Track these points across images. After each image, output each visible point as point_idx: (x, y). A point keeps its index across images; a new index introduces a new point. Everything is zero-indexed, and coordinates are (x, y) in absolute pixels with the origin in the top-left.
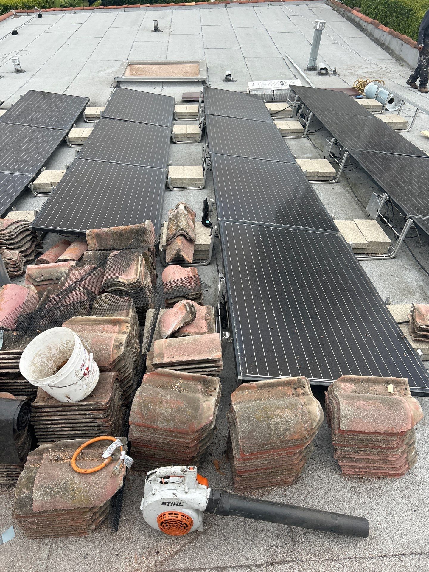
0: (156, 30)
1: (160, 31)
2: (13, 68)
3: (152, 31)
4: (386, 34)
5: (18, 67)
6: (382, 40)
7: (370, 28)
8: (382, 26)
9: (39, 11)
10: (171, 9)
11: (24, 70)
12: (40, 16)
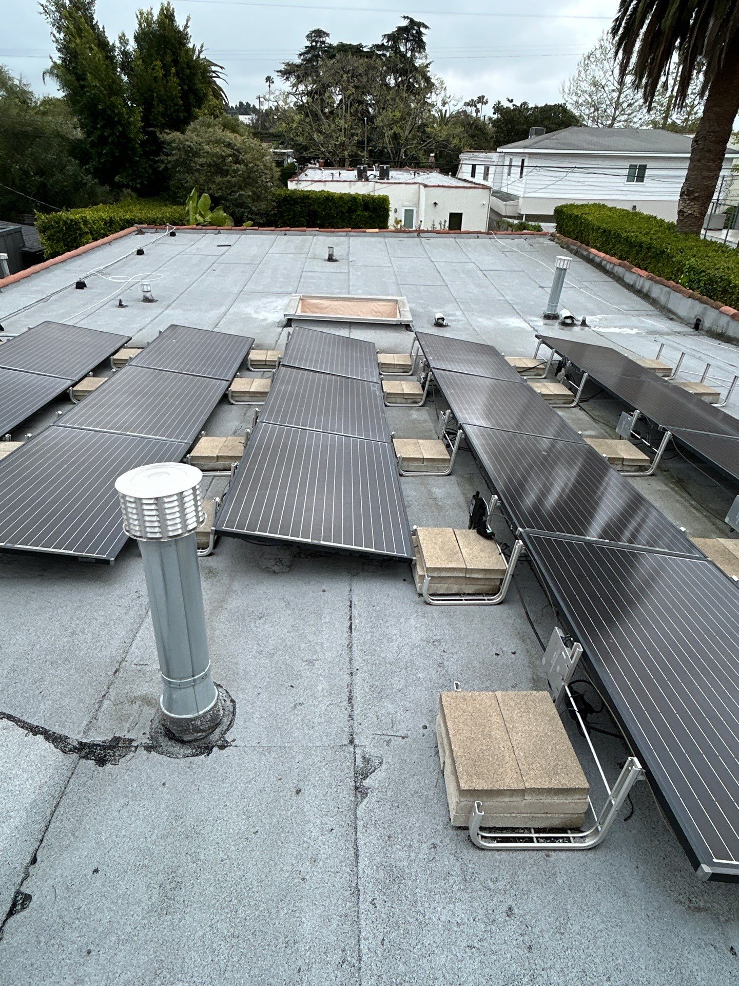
0: (331, 259)
1: (336, 261)
2: (141, 295)
3: (325, 260)
4: (642, 279)
5: (148, 295)
6: (638, 287)
7: (619, 270)
8: (635, 269)
9: (172, 228)
10: (346, 236)
11: (155, 299)
12: (173, 234)
